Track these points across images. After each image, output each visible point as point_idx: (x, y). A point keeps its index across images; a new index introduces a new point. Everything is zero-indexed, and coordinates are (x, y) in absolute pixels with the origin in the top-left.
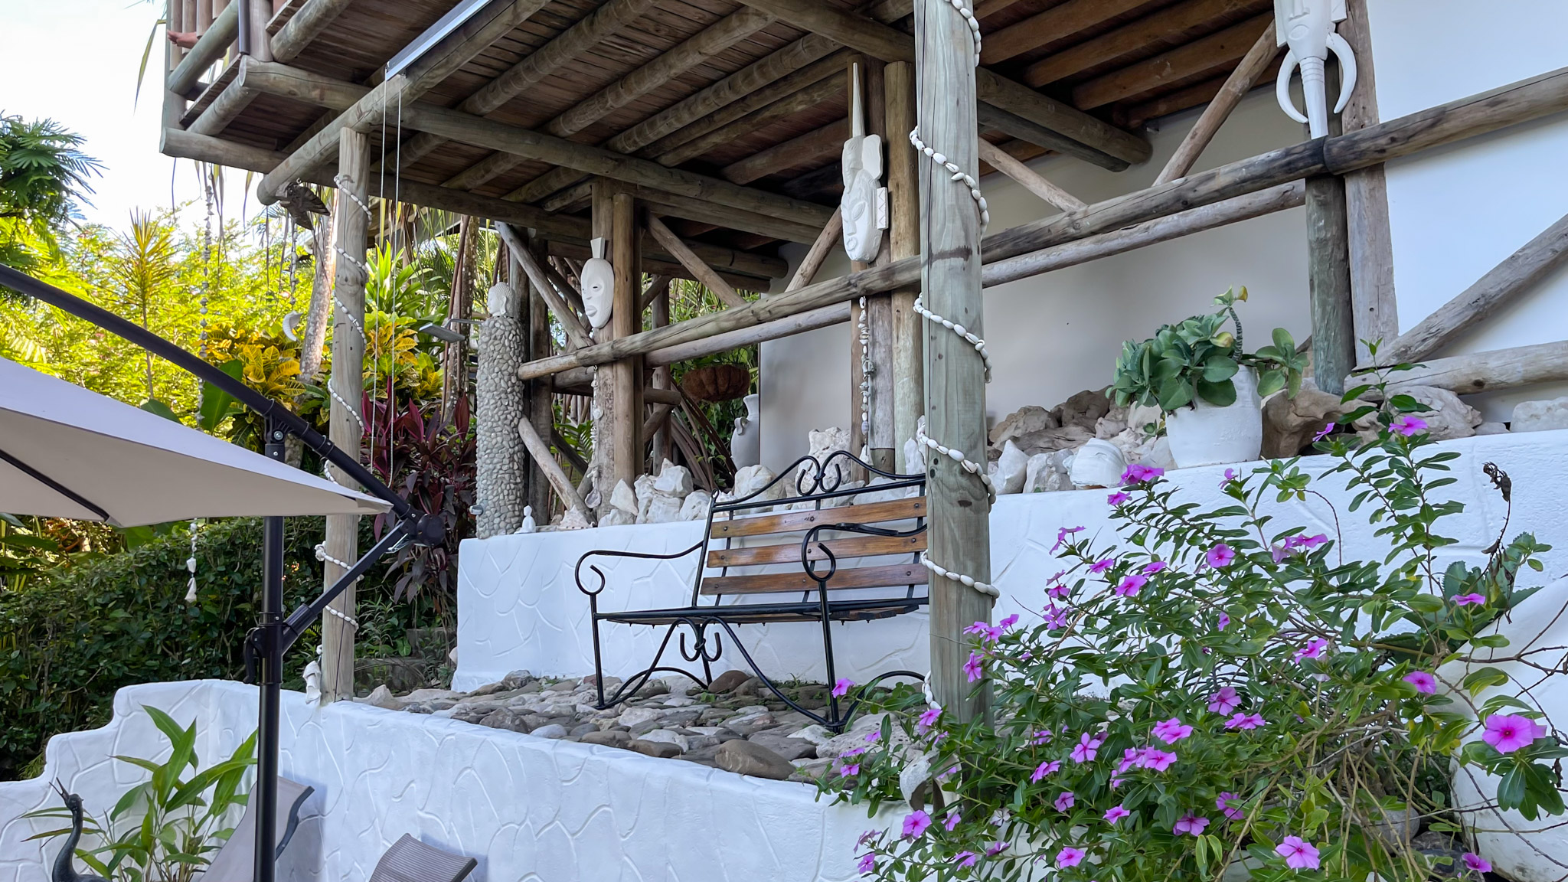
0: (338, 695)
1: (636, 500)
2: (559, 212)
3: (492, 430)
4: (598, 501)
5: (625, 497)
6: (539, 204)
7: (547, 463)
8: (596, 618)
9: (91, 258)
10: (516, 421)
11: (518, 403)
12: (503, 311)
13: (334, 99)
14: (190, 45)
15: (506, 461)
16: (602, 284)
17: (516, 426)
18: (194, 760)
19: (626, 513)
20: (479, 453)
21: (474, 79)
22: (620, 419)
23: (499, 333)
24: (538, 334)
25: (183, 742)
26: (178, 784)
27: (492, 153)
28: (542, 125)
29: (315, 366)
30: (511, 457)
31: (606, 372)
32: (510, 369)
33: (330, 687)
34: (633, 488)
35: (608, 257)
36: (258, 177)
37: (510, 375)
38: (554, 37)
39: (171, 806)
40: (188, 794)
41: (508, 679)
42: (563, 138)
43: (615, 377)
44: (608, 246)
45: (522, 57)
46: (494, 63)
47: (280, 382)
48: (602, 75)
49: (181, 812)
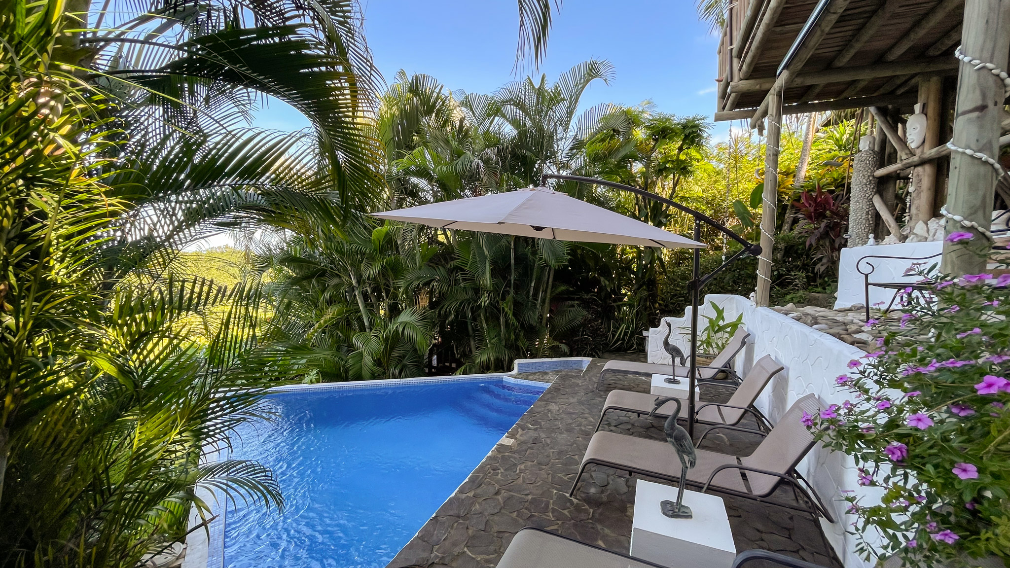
0: (762, 304)
1: (928, 230)
2: (902, 94)
3: (857, 202)
4: (909, 231)
5: (922, 229)
6: (892, 92)
7: (885, 215)
8: (867, 284)
9: (721, 153)
10: (871, 197)
11: (873, 188)
12: (867, 148)
13: (765, 86)
14: (722, 81)
15: (864, 214)
16: (918, 126)
17: (871, 199)
18: (723, 319)
19: (922, 236)
20: (851, 212)
21: (834, 53)
22: (925, 191)
23: (864, 158)
24: (890, 155)
25: (720, 313)
26: (718, 325)
27: (855, 81)
28: (879, 59)
29: (801, 180)
30: (867, 213)
31: (920, 169)
32: (869, 174)
33: (759, 302)
34: (927, 224)
35: (925, 112)
36: (749, 120)
37: (869, 176)
38: (868, 21)
39: (716, 332)
40: (721, 329)
41: (852, 306)
42: (890, 62)
43: (924, 171)
44: (924, 106)
45: (853, 36)
46: (841, 43)
47: (784, 188)
48: (908, 25)
49: (720, 334)
